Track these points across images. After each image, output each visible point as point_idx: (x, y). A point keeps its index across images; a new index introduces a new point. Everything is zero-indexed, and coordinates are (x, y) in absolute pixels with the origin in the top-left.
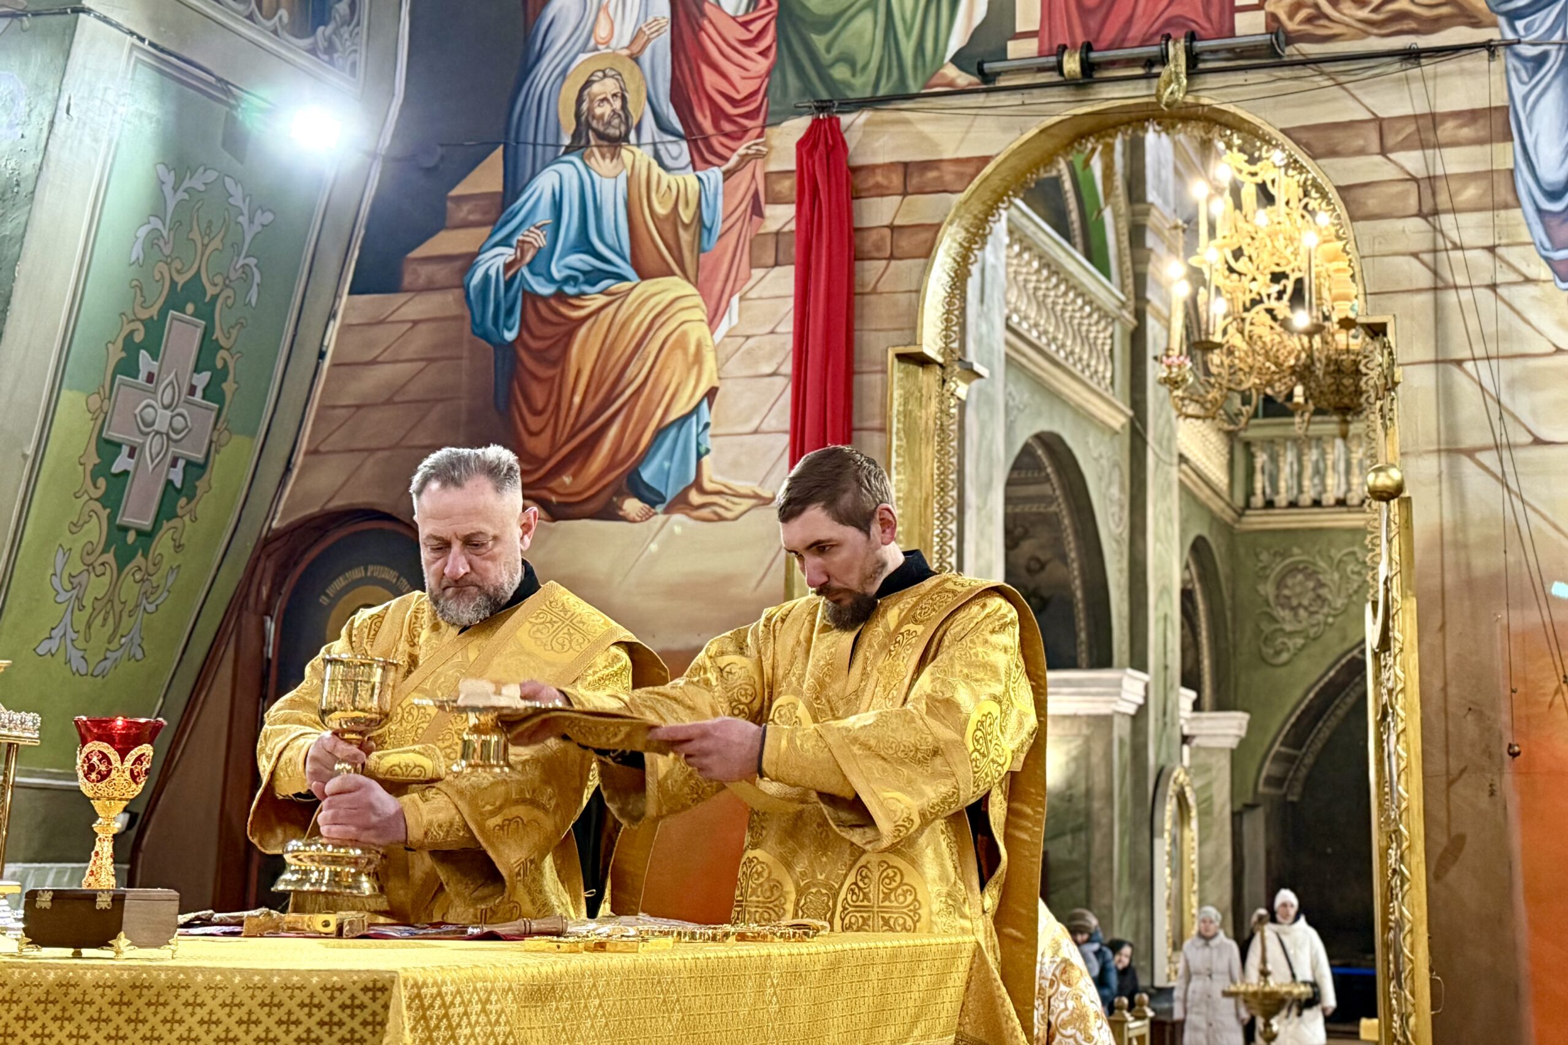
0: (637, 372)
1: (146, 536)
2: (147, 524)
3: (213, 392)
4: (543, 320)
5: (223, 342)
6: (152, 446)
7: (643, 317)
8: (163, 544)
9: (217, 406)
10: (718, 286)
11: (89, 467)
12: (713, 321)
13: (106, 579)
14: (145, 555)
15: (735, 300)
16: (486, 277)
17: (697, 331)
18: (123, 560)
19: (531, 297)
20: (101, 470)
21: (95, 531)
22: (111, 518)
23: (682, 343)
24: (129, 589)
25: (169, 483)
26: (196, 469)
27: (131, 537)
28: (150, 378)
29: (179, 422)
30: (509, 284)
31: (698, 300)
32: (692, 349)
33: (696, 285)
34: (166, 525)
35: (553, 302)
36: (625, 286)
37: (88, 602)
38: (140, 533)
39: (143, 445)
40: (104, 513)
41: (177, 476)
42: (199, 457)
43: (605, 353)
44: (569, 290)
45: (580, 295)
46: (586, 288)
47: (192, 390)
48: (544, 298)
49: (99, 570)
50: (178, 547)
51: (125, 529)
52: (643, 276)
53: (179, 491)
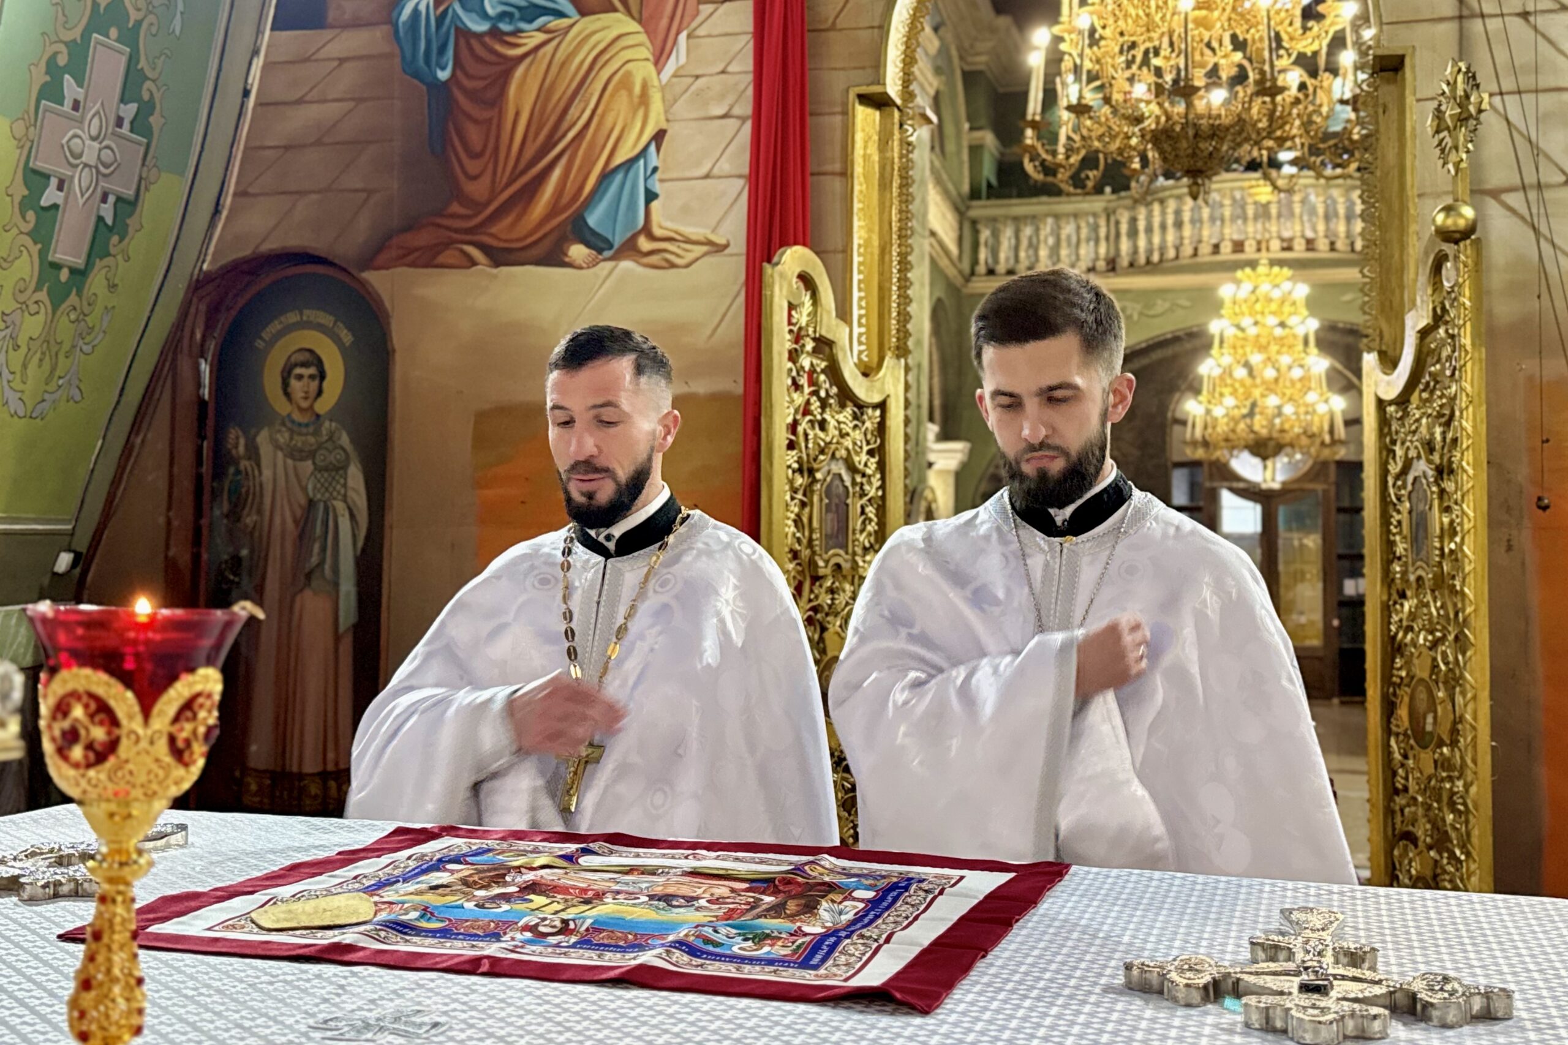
0: (580, 114)
1: (79, 274)
2: (80, 262)
3: (140, 124)
4: (479, 59)
5: (149, 73)
6: (81, 180)
7: (586, 56)
8: (96, 282)
9: (145, 140)
10: (664, 22)
11: (17, 199)
12: (660, 59)
13: (41, 318)
14: (79, 294)
15: (683, 36)
16: (416, 12)
17: (643, 70)
18: (57, 298)
19: (463, 33)
20: (29, 203)
21: (26, 267)
22: (42, 254)
23: (626, 83)
24: (65, 328)
25: (100, 219)
26: (126, 206)
27: (64, 275)
28: (76, 106)
29: (107, 155)
30: (440, 19)
31: (643, 38)
32: (637, 89)
33: (640, 22)
34: (99, 264)
35: (487, 39)
36: (564, 22)
37: (22, 340)
38: (73, 271)
39: (72, 177)
40: (35, 249)
41: (107, 212)
42: (130, 193)
43: (544, 93)
44: (505, 27)
45: (517, 32)
46: (523, 25)
47: (119, 122)
48: (479, 36)
49: (33, 308)
50: (112, 287)
51: (57, 266)
52: (583, 13)
53: (110, 229)
